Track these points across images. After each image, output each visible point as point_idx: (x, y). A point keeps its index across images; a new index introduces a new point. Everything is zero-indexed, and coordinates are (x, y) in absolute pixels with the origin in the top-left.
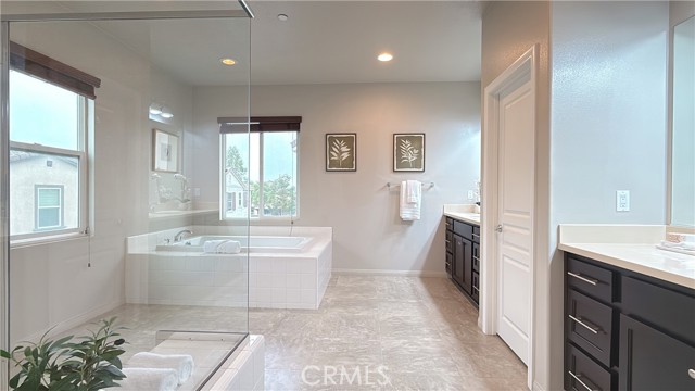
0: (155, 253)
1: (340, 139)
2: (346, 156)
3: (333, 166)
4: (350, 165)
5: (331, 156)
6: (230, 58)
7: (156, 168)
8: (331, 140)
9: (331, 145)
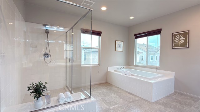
0: (114, 72)
1: (179, 35)
2: (182, 41)
3: (175, 46)
4: (185, 45)
5: (175, 42)
6: (132, 16)
7: (116, 50)
8: (175, 36)
9: (175, 37)
